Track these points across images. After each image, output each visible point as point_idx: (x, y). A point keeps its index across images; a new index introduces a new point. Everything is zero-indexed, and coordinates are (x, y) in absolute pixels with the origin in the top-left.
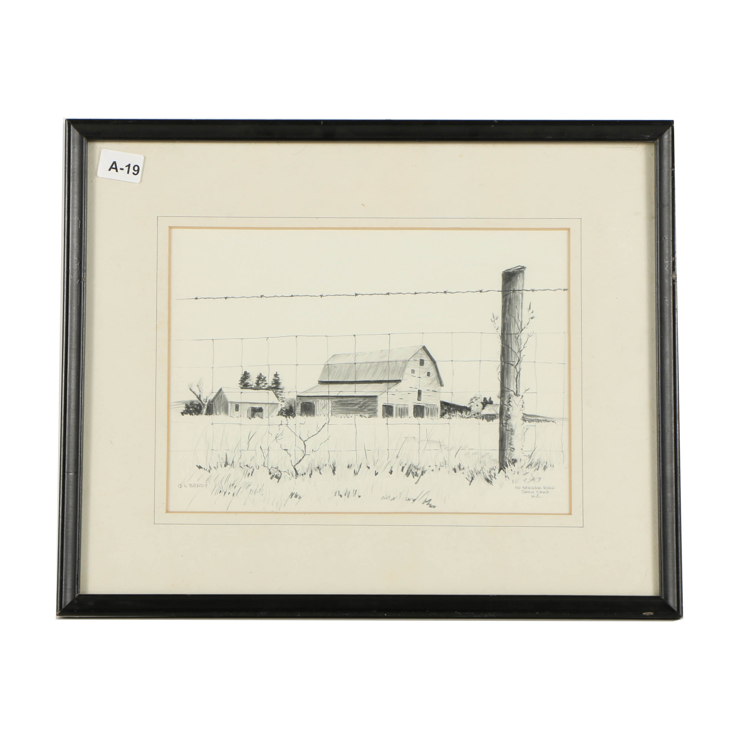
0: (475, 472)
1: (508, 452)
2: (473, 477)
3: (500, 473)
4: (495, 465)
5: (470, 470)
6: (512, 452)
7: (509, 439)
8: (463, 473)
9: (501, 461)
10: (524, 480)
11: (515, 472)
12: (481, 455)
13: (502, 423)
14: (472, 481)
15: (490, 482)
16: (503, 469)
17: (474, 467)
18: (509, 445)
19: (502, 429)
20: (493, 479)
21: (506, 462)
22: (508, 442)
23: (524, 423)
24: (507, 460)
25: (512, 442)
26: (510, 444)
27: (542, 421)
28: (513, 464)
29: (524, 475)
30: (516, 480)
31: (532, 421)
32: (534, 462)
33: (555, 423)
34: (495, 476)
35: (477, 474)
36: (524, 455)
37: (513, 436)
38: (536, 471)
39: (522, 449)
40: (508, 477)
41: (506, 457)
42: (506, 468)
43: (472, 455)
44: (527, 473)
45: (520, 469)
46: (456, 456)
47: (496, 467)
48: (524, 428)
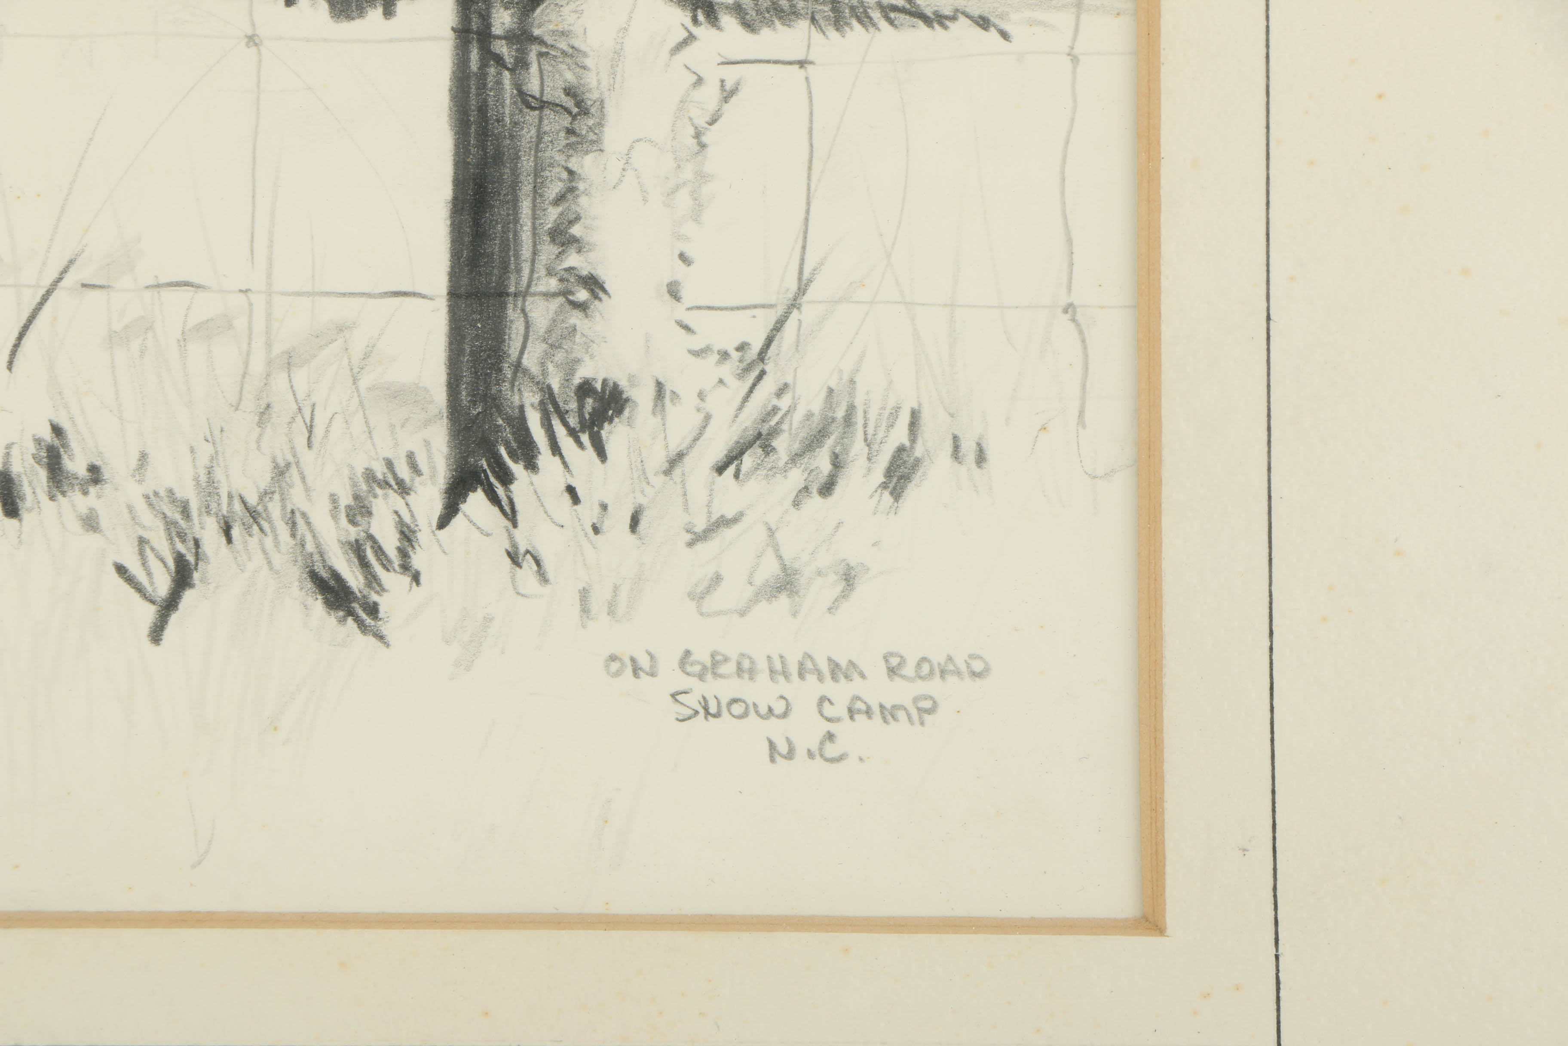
0: (208, 513)
1: (544, 314)
2: (191, 558)
3: (458, 521)
4: (413, 443)
5: (156, 494)
6: (575, 318)
7: (553, 190)
8: (90, 523)
9: (474, 403)
10: (691, 596)
11: (604, 507)
12: (269, 345)
13: (485, 36)
14: (170, 604)
15: (355, 605)
16: (492, 479)
17: (203, 460)
18: (548, 250)
19: (482, 86)
20: (393, 581)
21: (522, 408)
22: (534, 218)
23: (695, 30)
24: (530, 398)
25: (578, 219)
26: (562, 238)
27: (876, 15)
28: (585, 438)
29: (697, 538)
30: (616, 589)
31: (780, 18)
32: (798, 416)
33: (1004, 35)
34: (404, 554)
35: (227, 531)
36: (697, 347)
37: (588, 159)
38: (815, 501)
39: (674, 292)
40: (538, 562)
41: (518, 366)
42: (517, 468)
43: (184, 340)
44: (723, 522)
45: (658, 480)
46: (16, 346)
47: (423, 465)
48: (700, 81)
